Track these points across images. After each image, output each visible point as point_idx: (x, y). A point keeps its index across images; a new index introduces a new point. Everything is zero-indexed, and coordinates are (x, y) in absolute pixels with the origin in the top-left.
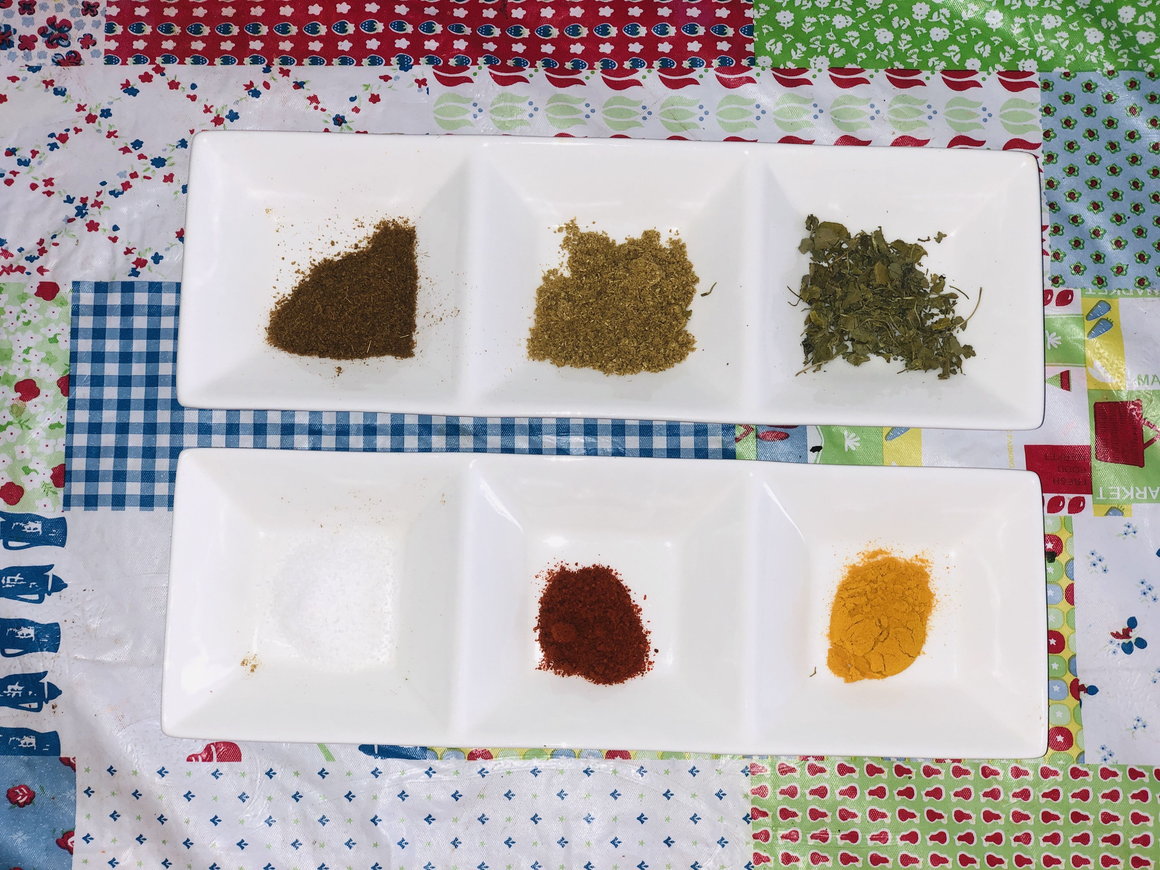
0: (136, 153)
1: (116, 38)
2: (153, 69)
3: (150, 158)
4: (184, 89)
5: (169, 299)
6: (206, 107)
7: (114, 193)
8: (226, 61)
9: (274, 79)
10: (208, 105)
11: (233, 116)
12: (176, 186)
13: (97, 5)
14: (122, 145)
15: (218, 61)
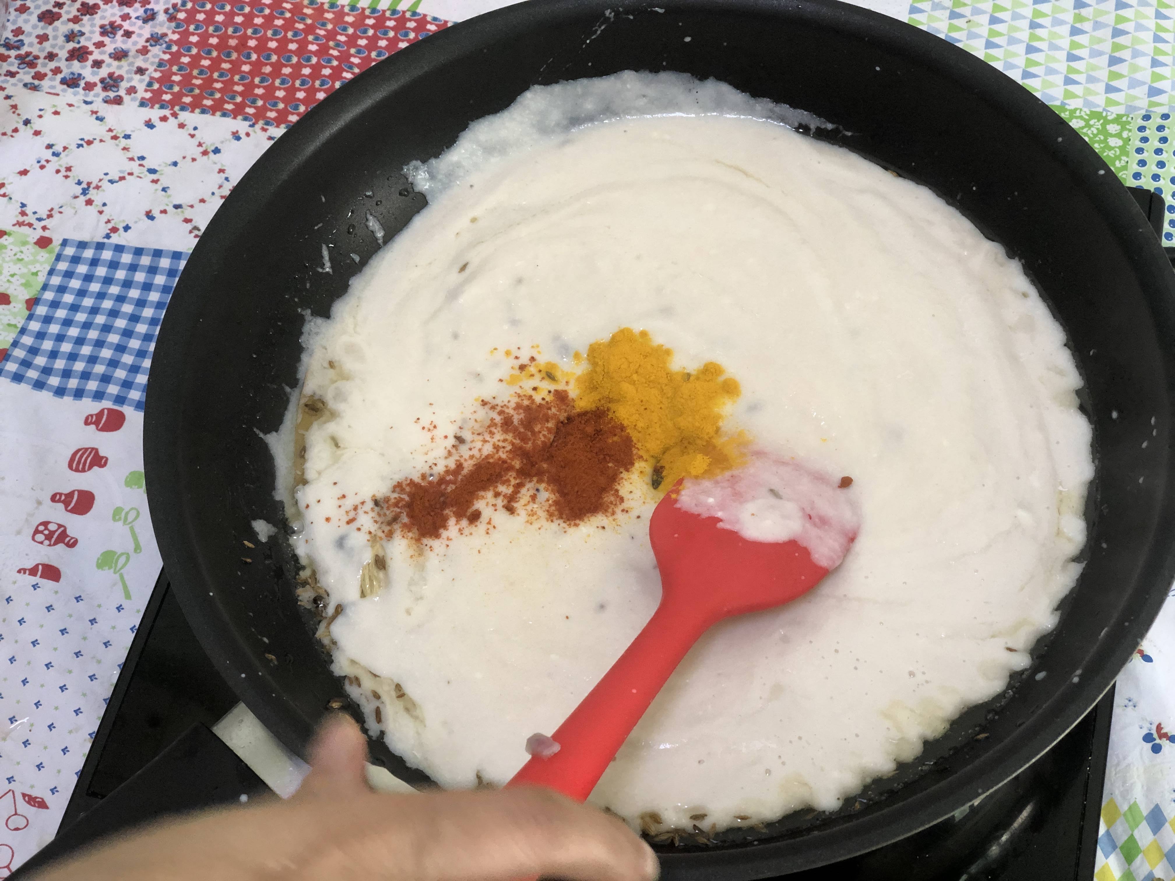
0: (138, 162)
1: (152, 91)
2: (171, 114)
3: (147, 167)
4: (188, 129)
5: (126, 258)
6: (200, 143)
7: (111, 182)
8: (224, 115)
9: (255, 132)
10: (202, 141)
11: (217, 151)
12: (159, 186)
13: (147, 70)
14: (130, 156)
15: (218, 113)
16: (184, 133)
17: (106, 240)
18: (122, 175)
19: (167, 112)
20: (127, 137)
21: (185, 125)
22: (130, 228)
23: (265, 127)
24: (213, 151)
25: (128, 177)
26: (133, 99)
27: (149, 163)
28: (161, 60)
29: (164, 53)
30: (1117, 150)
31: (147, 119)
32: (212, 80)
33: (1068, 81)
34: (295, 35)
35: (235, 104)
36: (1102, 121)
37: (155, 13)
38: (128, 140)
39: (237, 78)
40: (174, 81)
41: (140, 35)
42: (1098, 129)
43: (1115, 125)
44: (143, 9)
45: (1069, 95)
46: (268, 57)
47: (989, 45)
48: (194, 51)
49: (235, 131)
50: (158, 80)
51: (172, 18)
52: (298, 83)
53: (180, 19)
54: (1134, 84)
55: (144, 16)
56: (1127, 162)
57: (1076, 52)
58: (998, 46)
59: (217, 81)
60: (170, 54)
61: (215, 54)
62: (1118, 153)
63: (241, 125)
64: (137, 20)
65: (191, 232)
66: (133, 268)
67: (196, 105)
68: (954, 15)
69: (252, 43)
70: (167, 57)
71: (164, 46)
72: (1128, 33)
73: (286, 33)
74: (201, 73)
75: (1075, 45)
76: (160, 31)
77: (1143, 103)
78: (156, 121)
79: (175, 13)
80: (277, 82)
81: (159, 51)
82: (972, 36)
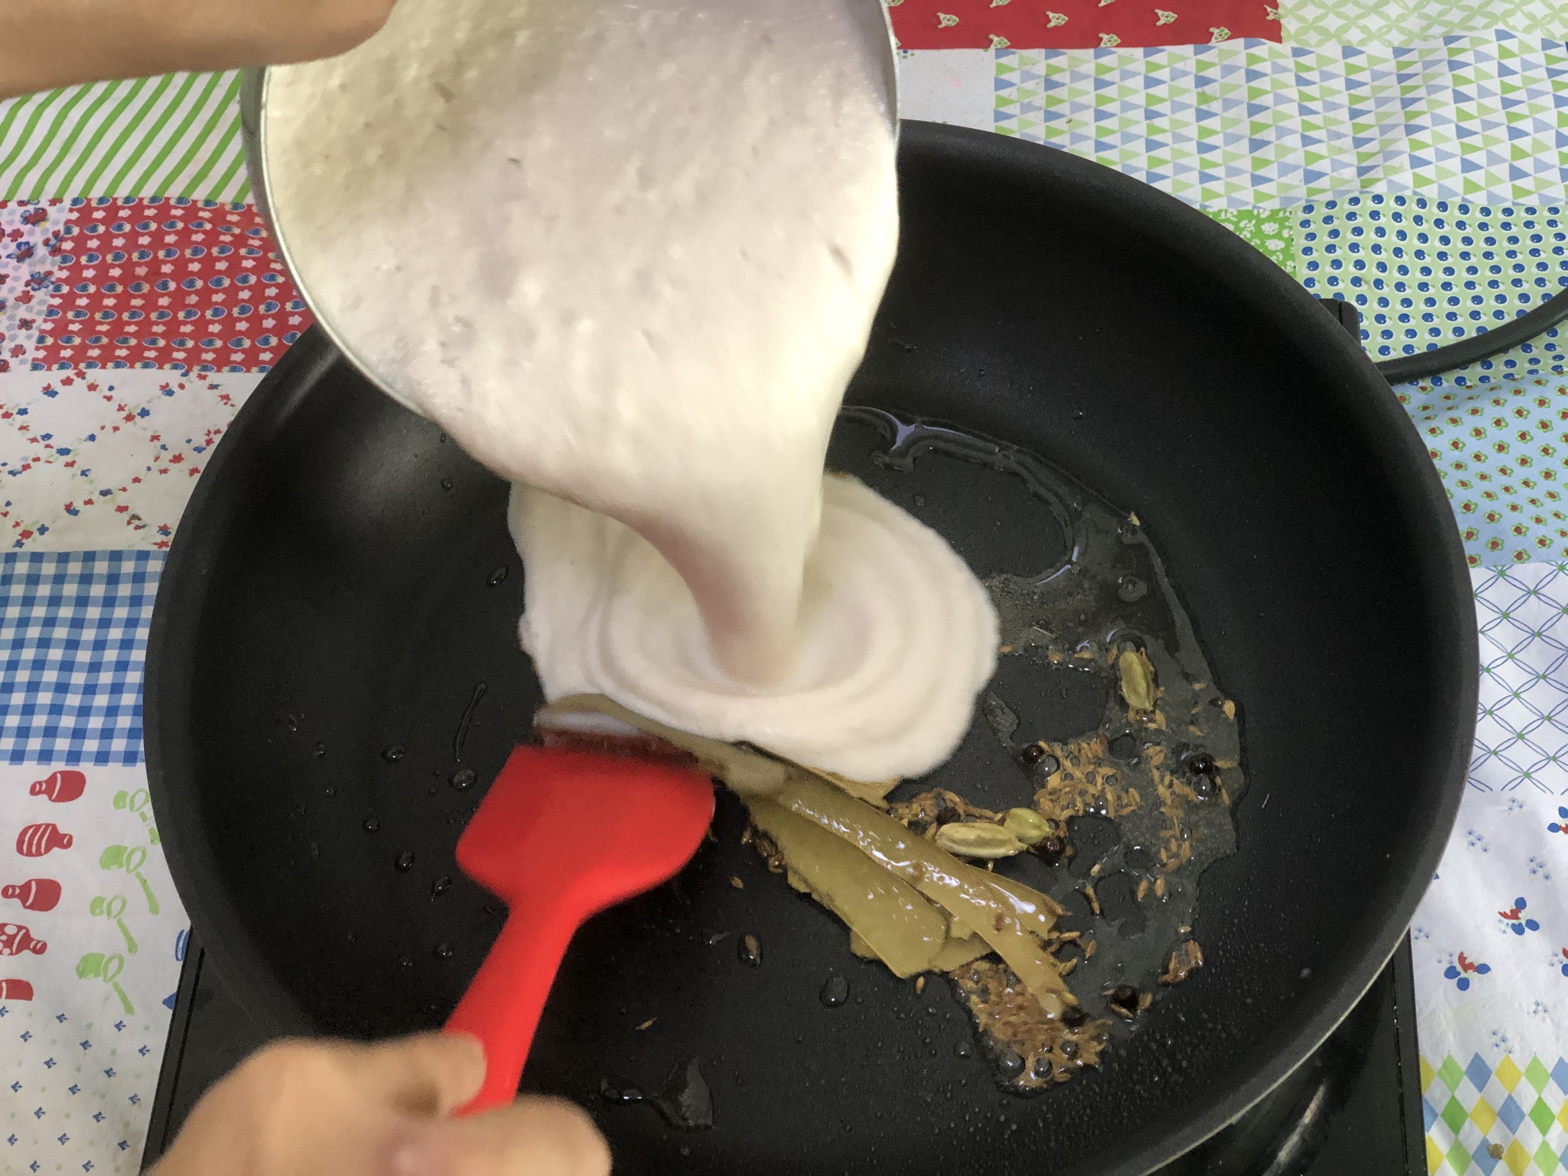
0: (43, 443)
1: (46, 348)
2: (76, 374)
3: (56, 447)
4: (101, 391)
5: (49, 569)
6: (120, 405)
7: (13, 473)
8: (146, 366)
9: (191, 382)
10: (123, 404)
11: (144, 413)
12: (76, 470)
13: (34, 321)
14: (32, 437)
15: (138, 365)
16: (96, 397)
17: (17, 550)
18: (25, 463)
19: (70, 373)
20: (23, 412)
21: (97, 386)
22: (47, 529)
23: (203, 373)
24: (139, 414)
25: (32, 464)
26: (23, 362)
27: (57, 442)
28: (51, 306)
29: (53, 296)
30: (1279, 254)
31: (45, 385)
32: (122, 324)
33: (1205, 178)
34: (222, 251)
35: (158, 350)
36: (1254, 222)
37: (32, 247)
38: (25, 416)
39: (154, 316)
40: (72, 332)
41: (17, 279)
42: (1251, 232)
43: (1272, 223)
44: (15, 243)
45: (1209, 195)
46: (192, 284)
47: (1100, 146)
48: (92, 289)
49: (164, 384)
50: (51, 333)
51: (55, 251)
52: (236, 311)
53: (65, 251)
54: (1286, 168)
55: (19, 252)
56: (1295, 267)
57: (1208, 141)
58: (1110, 147)
59: (129, 323)
60: (61, 296)
61: (119, 289)
62: (1281, 258)
63: (170, 375)
64: (9, 260)
65: (129, 523)
66: (59, 579)
67: (106, 358)
68: (1050, 116)
69: (167, 269)
70: (57, 301)
71: (51, 287)
72: (1267, 108)
73: (209, 249)
74: (106, 315)
75: (1204, 132)
76: (42, 269)
77: (1301, 192)
78: (57, 386)
79: (58, 244)
80: (209, 314)
81: (45, 295)
82: (1077, 138)
